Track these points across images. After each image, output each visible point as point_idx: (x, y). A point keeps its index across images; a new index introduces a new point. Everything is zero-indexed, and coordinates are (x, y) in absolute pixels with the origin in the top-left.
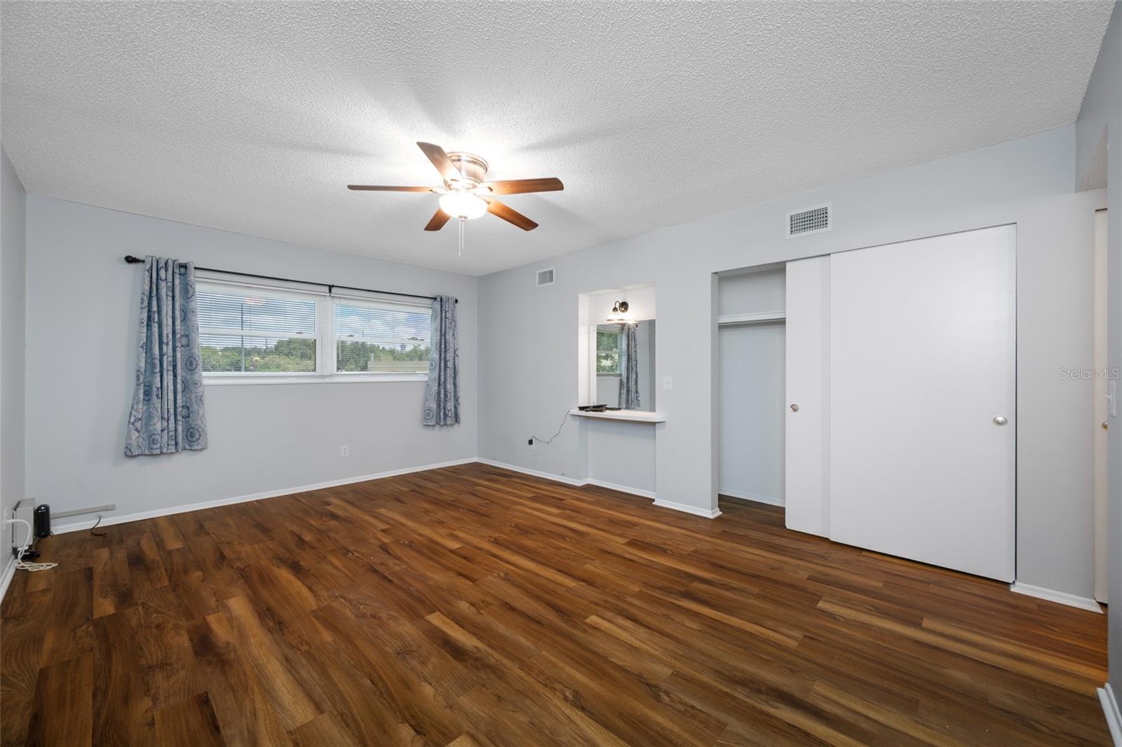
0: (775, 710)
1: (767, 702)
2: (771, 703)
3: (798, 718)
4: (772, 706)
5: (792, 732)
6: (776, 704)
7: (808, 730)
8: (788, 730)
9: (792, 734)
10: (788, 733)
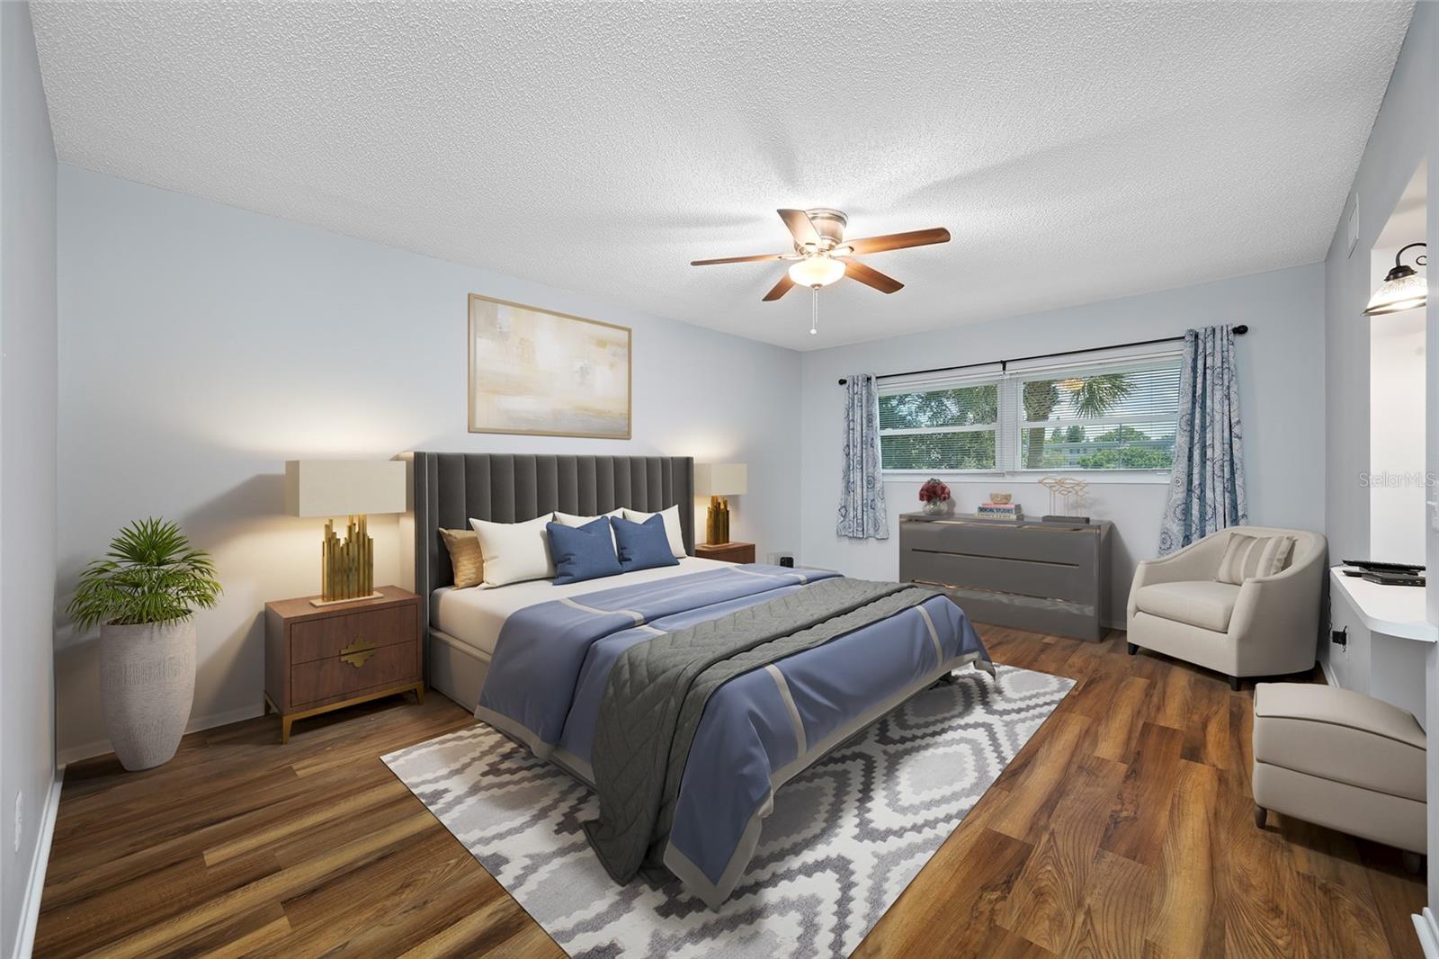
0: (488, 913)
1: (503, 910)
2: (501, 915)
3: (465, 932)
4: (495, 913)
5: (450, 917)
6: (497, 918)
7: (442, 934)
8: (454, 914)
9: (448, 915)
10: (450, 913)
